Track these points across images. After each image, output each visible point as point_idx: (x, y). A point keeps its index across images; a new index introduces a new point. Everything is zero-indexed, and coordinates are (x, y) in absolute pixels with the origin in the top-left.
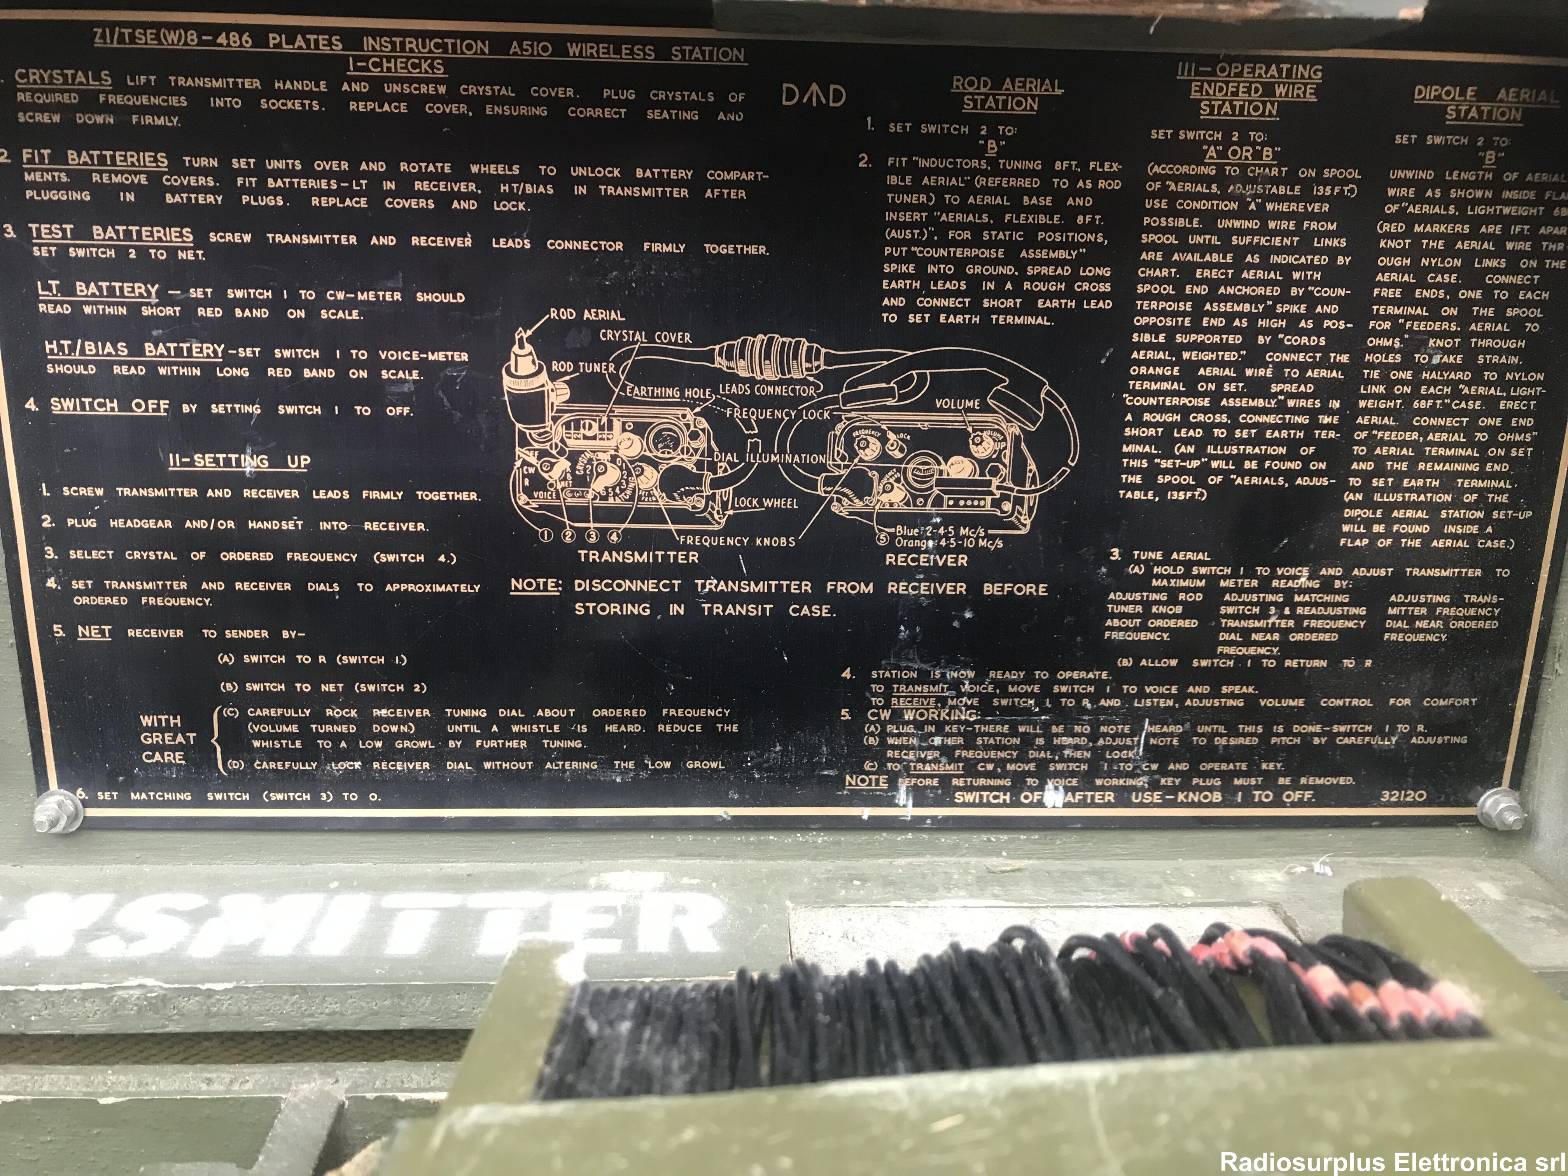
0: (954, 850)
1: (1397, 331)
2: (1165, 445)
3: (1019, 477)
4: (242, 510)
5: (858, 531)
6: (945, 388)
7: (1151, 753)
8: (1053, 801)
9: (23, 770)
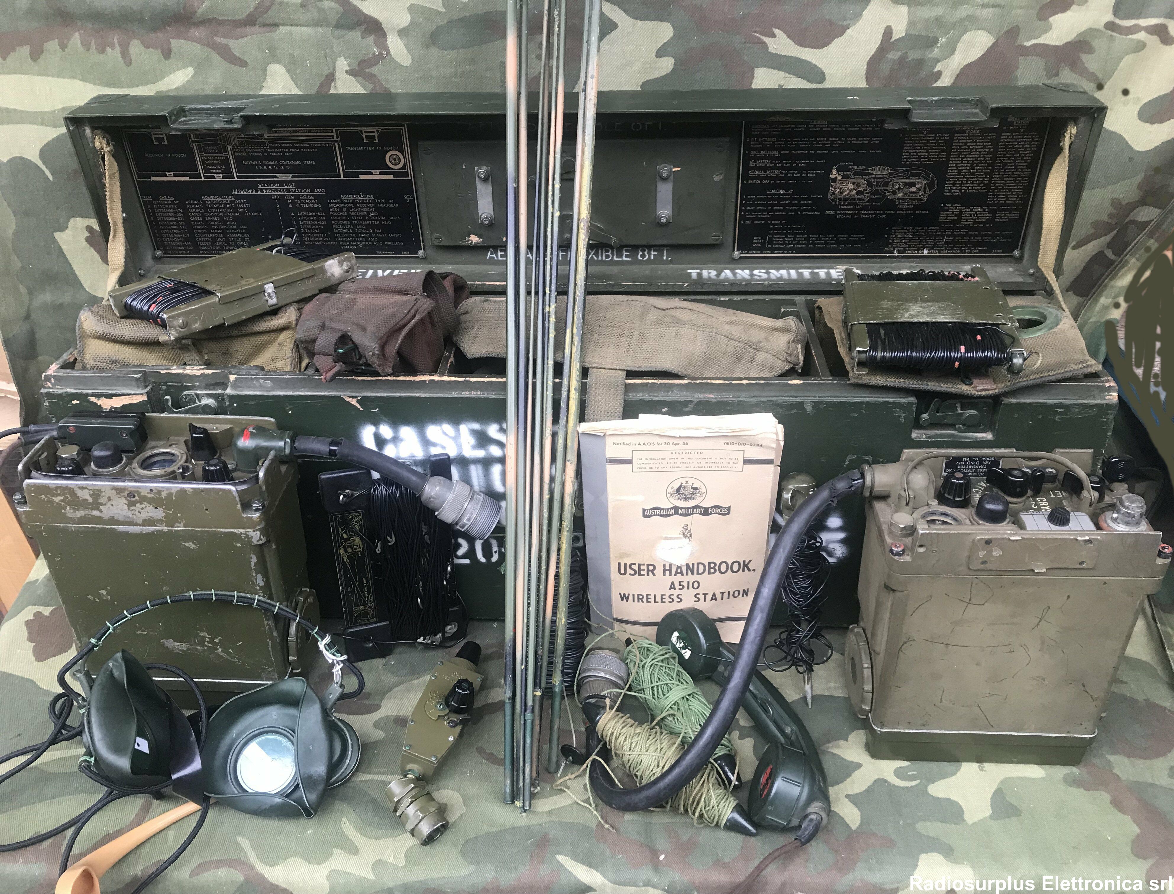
0: (905, 262)
1: (1001, 162)
2: (954, 185)
3: (925, 191)
4: (779, 199)
5: (893, 201)
6: (913, 175)
7: (946, 243)
8: (925, 252)
9: (731, 248)
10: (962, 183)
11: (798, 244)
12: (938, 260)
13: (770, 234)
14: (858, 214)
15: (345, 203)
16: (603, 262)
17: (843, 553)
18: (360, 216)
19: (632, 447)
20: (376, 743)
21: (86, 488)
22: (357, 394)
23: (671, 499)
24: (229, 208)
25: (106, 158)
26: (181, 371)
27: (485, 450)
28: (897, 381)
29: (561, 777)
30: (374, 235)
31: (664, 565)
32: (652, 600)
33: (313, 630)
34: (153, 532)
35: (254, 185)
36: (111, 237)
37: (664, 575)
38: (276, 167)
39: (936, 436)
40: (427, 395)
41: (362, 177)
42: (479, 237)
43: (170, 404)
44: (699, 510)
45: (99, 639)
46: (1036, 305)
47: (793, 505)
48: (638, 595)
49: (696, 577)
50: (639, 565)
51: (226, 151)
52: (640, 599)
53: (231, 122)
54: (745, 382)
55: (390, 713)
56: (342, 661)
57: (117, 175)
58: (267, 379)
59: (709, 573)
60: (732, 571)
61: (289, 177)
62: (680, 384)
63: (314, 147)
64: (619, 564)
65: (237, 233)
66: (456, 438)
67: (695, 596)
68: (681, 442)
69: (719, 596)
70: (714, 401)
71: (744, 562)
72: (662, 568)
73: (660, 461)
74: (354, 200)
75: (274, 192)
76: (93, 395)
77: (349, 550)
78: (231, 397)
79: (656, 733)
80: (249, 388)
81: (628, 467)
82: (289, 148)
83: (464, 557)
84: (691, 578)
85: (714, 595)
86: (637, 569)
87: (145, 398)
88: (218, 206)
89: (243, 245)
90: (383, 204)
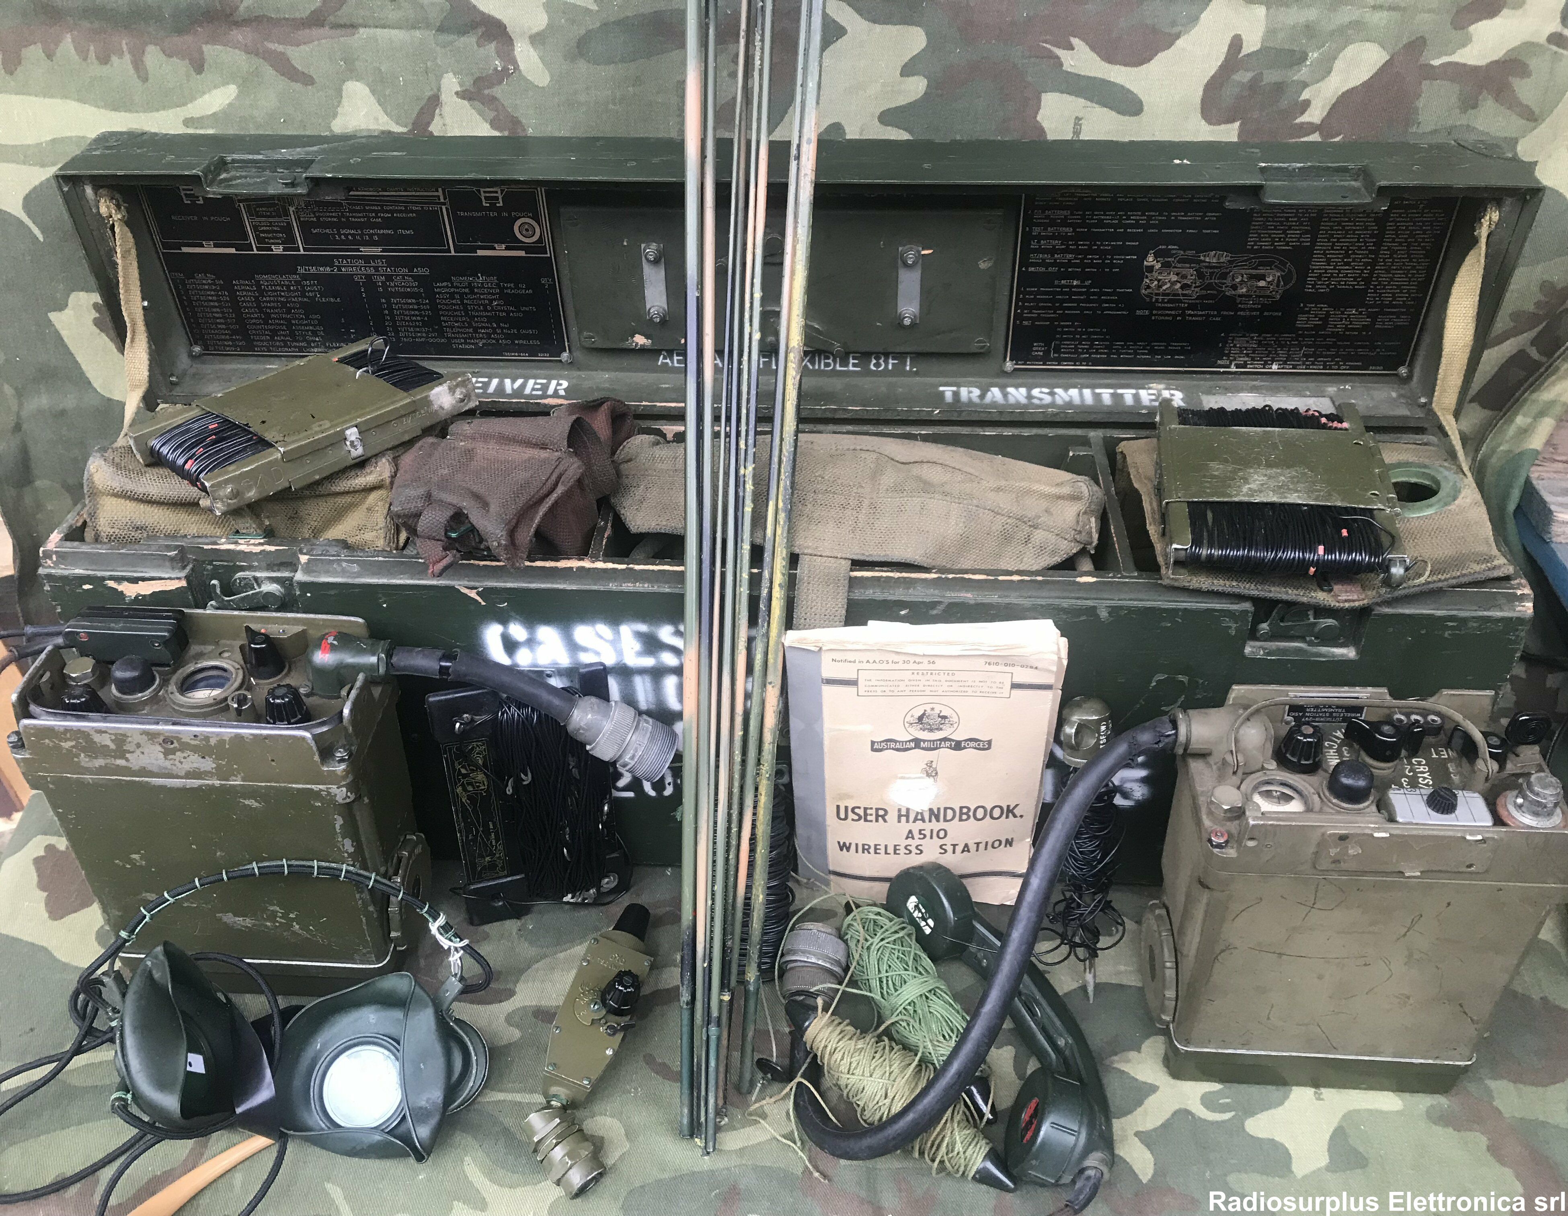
0: (1245, 380)
1: (1389, 250)
2: (1319, 277)
3: (1278, 286)
4: (1071, 294)
5: (1232, 298)
6: (1261, 264)
7: (1305, 355)
8: (1275, 367)
9: (1001, 356)
10: (1332, 276)
11: (1096, 353)
12: (1291, 378)
13: (1057, 339)
14: (1183, 315)
15: (457, 287)
16: (820, 373)
17: (1143, 795)
18: (479, 305)
19: (858, 666)
20: (508, 1046)
21: (105, 732)
22: (477, 584)
23: (909, 729)
24: (294, 291)
25: (117, 229)
26: (232, 547)
27: (656, 658)
28: (1228, 583)
29: (755, 1102)
30: (499, 331)
31: (899, 810)
32: (882, 851)
33: (422, 909)
34: (200, 787)
35: (328, 261)
36: (128, 340)
37: (899, 821)
38: (358, 238)
39: (1280, 651)
40: (574, 587)
41: (480, 253)
42: (647, 337)
43: (218, 591)
44: (948, 744)
45: (132, 932)
46: (1427, 461)
47: (1078, 744)
48: (863, 845)
49: (942, 825)
50: (865, 809)
51: (286, 214)
52: (866, 849)
53: (293, 185)
54: (1016, 578)
55: (527, 1003)
56: (462, 948)
57: (134, 252)
58: (352, 562)
59: (961, 820)
60: (992, 817)
61: (376, 251)
62: (925, 580)
63: (412, 211)
64: (838, 807)
65: (306, 325)
66: (615, 642)
67: (941, 847)
68: (925, 660)
69: (973, 848)
70: (972, 602)
71: (1008, 806)
72: (896, 814)
73: (896, 683)
74: (470, 284)
75: (357, 271)
76: (111, 578)
77: (470, 788)
78: (304, 586)
79: (884, 1048)
80: (327, 572)
81: (852, 690)
82: (376, 212)
83: (626, 789)
84: (935, 826)
85: (966, 845)
86: (862, 814)
87: (184, 583)
88: (278, 288)
89: (314, 341)
90: (511, 289)
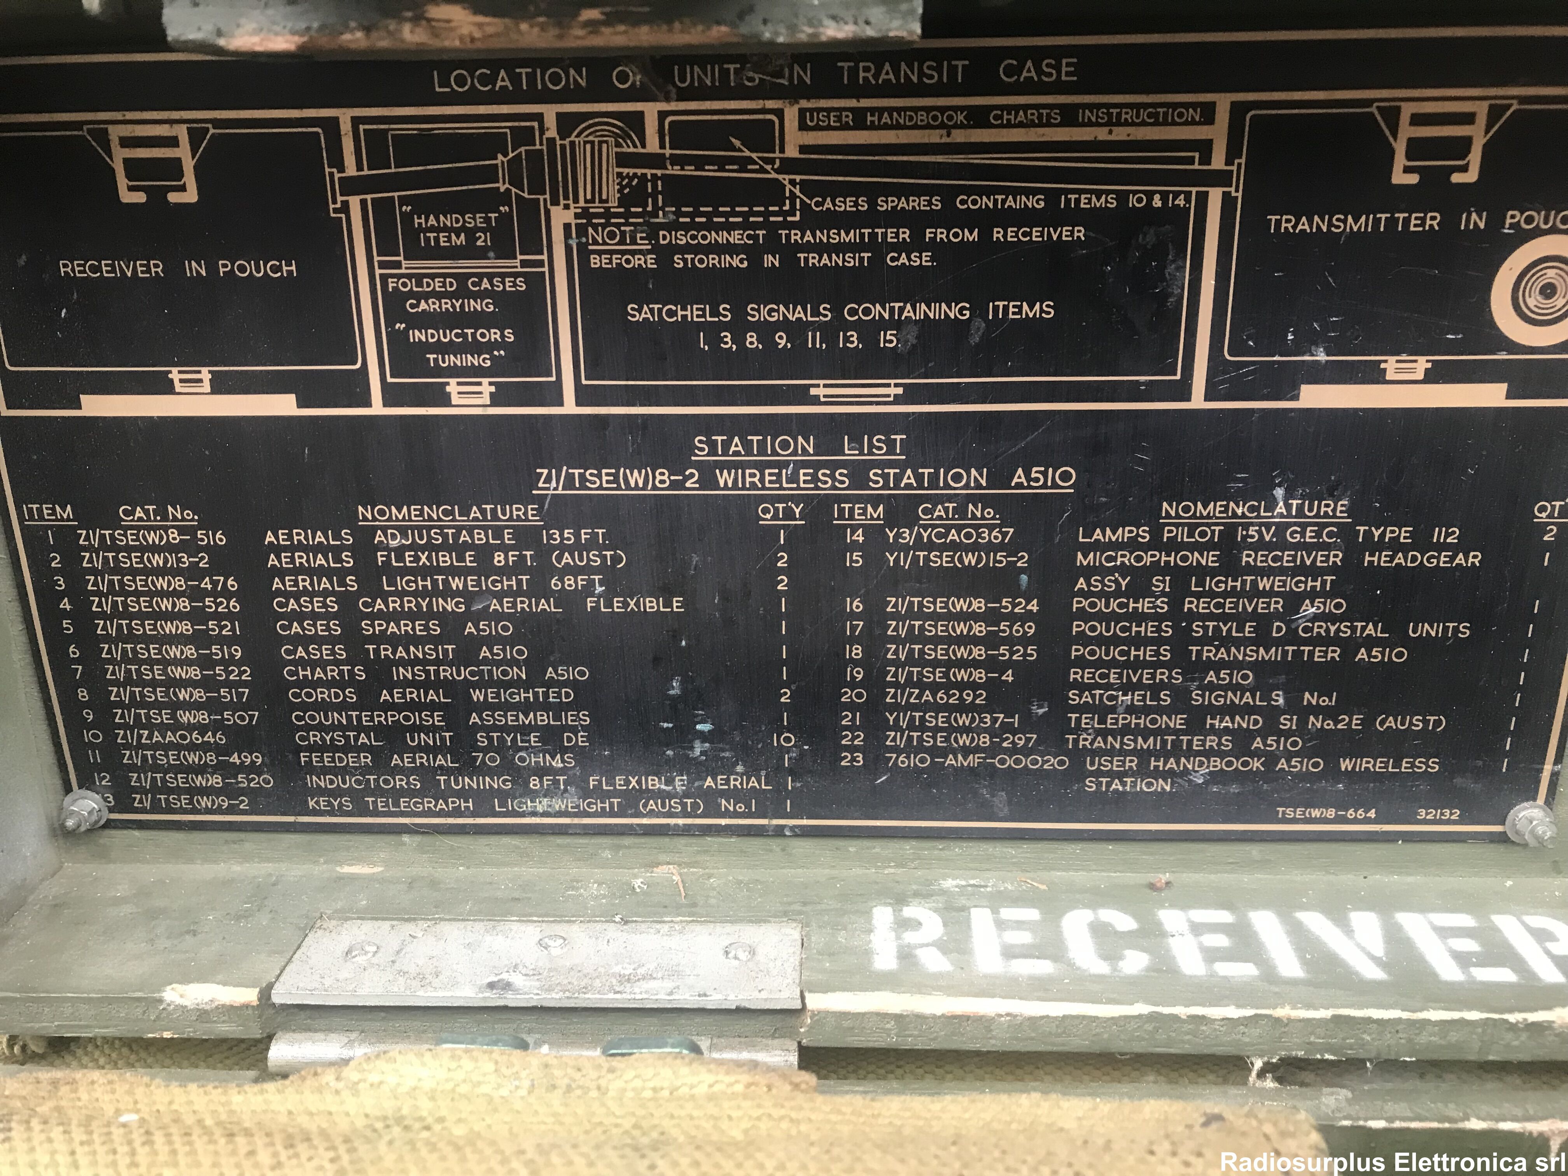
15: (1173, 546)
18: (1241, 619)
24: (505, 571)
30: (1287, 722)
35: (666, 445)
38: (814, 341)
41: (1313, 397)
61: (879, 397)
63: (1074, 217)
65: (526, 708)
74: (1229, 531)
75: (776, 483)
82: (920, 221)
88: (445, 559)
89: (542, 772)
90: (1396, 546)
